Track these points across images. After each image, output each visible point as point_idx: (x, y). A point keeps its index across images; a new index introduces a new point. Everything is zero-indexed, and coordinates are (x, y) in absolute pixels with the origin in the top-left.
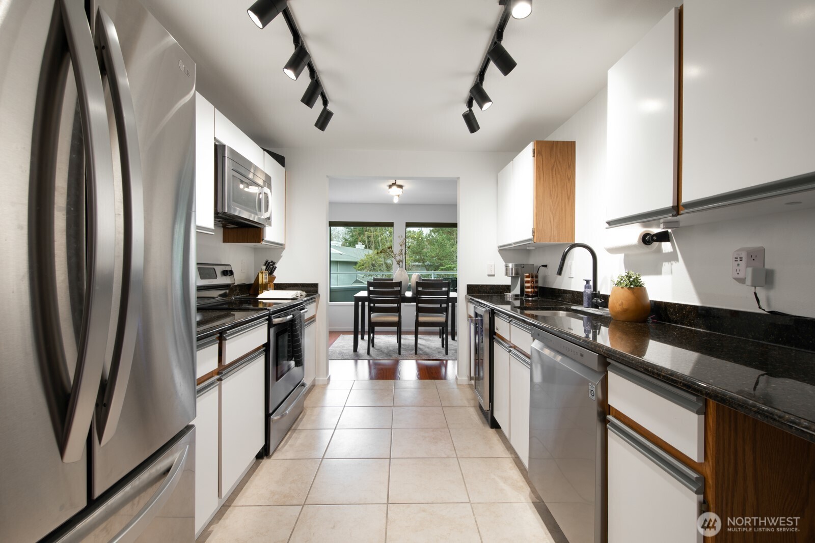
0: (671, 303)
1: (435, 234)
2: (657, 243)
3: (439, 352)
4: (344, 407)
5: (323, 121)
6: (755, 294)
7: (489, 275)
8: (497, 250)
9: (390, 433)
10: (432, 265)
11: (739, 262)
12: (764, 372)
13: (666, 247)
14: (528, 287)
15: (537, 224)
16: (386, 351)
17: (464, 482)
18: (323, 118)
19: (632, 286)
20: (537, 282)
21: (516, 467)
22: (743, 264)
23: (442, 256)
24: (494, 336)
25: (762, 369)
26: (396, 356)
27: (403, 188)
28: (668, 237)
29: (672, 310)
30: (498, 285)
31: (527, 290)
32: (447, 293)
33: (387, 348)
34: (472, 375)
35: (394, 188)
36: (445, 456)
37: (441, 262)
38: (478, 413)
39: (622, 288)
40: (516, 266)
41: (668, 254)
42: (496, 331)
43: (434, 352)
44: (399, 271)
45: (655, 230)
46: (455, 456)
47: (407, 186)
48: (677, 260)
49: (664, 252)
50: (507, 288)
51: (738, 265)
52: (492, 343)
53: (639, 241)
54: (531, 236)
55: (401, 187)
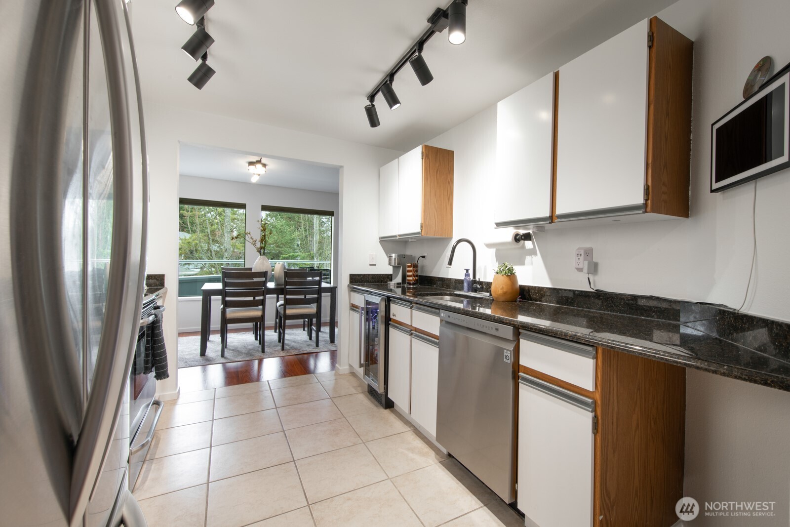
0: (533, 287)
1: (272, 218)
2: (522, 241)
3: (308, 345)
4: (213, 420)
5: (201, 77)
6: (589, 278)
7: (371, 265)
8: (378, 240)
9: (284, 436)
10: (269, 253)
11: (579, 257)
12: (592, 330)
13: (528, 244)
14: (410, 276)
15: (424, 219)
16: (244, 350)
17: (378, 462)
18: (200, 74)
19: (509, 274)
20: (417, 271)
21: (418, 437)
22: (582, 258)
23: (282, 244)
24: (390, 322)
25: (591, 328)
26: (260, 354)
27: (267, 167)
28: (530, 238)
29: (533, 292)
30: (379, 274)
31: (408, 278)
32: (319, 283)
33: (245, 347)
34: (362, 362)
35: (259, 166)
36: (351, 444)
37: (280, 249)
38: (368, 398)
39: (503, 275)
40: (399, 256)
41: (530, 250)
42: (391, 316)
43: (301, 345)
44: (260, 259)
45: (522, 232)
46: (361, 442)
47: (272, 165)
48: (536, 254)
49: (527, 248)
50: (389, 277)
51: (579, 259)
52: (387, 327)
53: (512, 239)
54: (419, 230)
55: (264, 165)
